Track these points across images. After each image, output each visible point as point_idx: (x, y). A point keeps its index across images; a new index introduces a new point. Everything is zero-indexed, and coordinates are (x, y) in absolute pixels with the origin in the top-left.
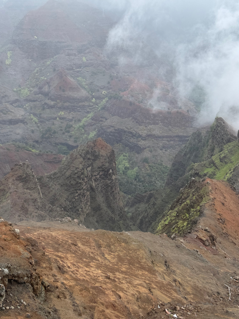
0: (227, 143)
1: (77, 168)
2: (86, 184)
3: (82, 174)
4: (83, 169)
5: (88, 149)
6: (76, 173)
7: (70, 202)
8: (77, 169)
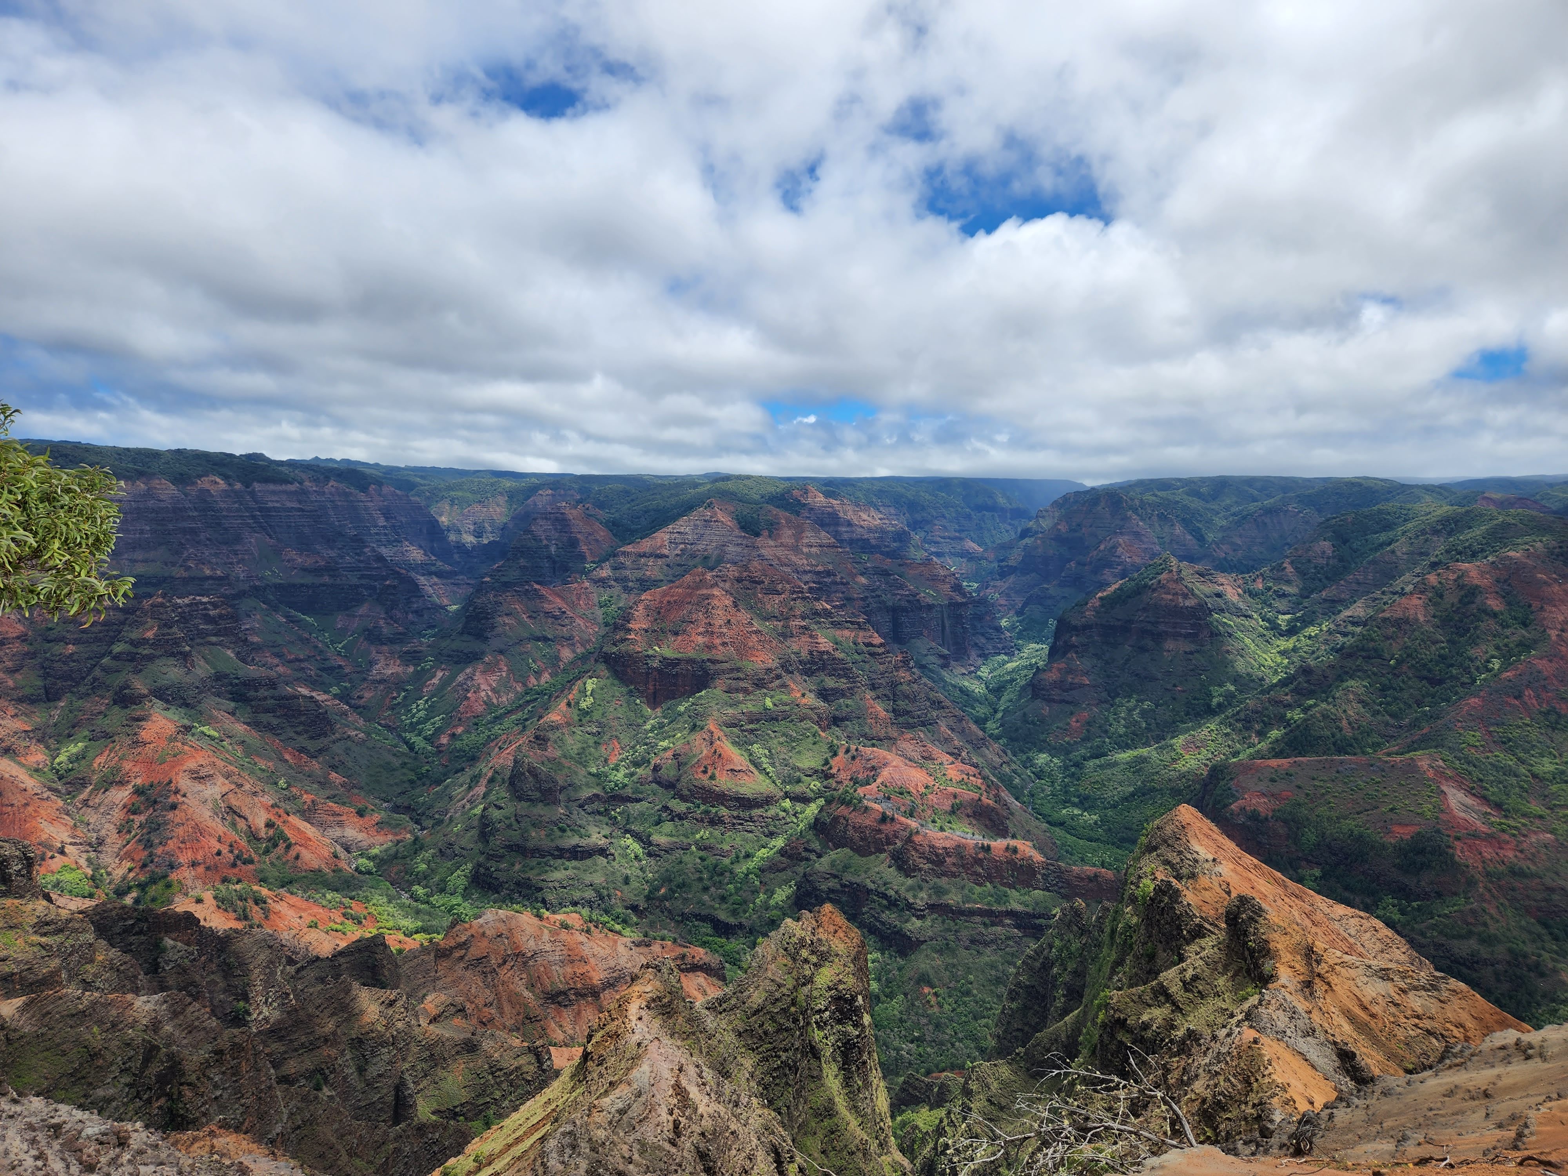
0: (1194, 938)
1: (780, 986)
2: (802, 1035)
3: (794, 1003)
4: (795, 988)
5: (803, 934)
6: (777, 1000)
7: (759, 1084)
8: (782, 989)
